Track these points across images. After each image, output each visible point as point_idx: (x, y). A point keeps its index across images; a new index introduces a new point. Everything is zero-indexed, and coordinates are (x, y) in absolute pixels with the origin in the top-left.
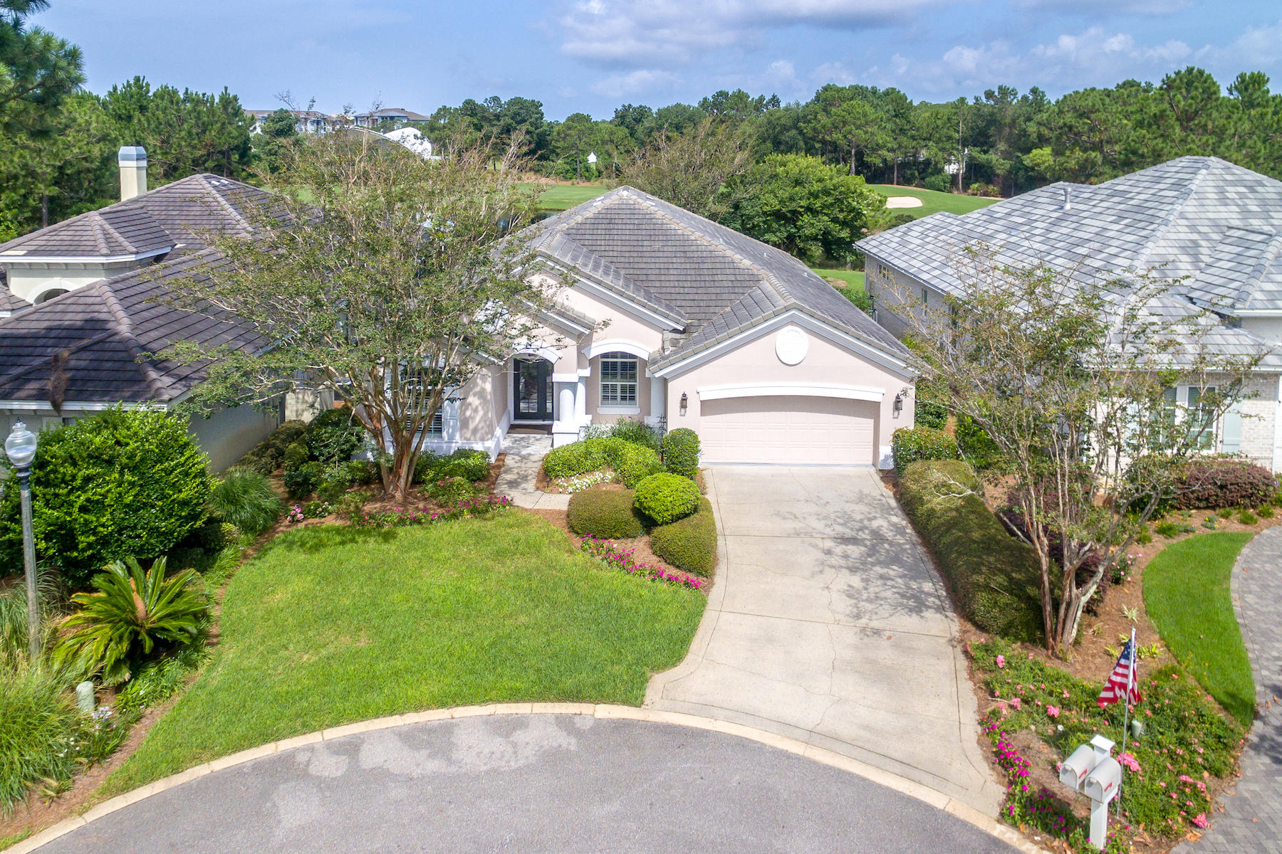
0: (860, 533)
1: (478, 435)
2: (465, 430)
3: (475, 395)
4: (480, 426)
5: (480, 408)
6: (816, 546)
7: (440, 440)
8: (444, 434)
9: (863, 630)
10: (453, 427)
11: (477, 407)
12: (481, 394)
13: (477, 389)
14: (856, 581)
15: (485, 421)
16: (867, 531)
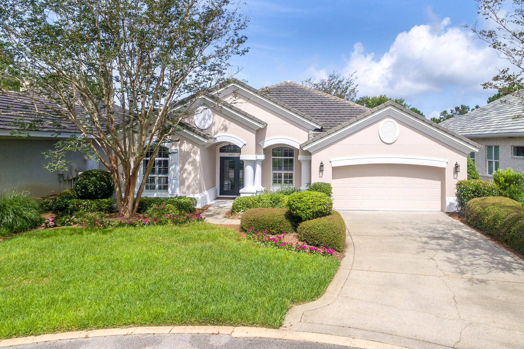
0: (445, 235)
1: (191, 190)
2: (182, 187)
3: (189, 163)
4: (192, 184)
5: (192, 172)
6: (416, 240)
7: (166, 194)
8: (169, 189)
9: (470, 280)
10: (175, 185)
11: (190, 172)
12: (193, 163)
13: (191, 160)
14: (452, 255)
15: (195, 181)
16: (449, 235)
